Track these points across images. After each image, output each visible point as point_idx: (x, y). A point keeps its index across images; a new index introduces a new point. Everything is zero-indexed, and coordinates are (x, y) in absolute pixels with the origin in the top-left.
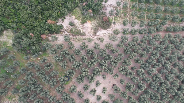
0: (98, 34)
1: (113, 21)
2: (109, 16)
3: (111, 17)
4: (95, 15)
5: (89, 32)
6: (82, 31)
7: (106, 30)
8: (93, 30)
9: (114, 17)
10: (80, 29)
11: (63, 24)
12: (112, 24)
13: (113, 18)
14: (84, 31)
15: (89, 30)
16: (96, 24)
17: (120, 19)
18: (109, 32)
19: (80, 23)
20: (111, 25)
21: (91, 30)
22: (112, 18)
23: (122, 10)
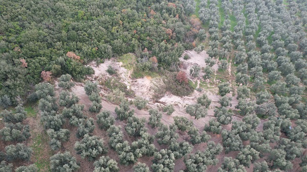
0: (162, 100)
1: (198, 87)
2: (191, 79)
3: (195, 80)
4: (162, 68)
5: (143, 93)
6: (128, 87)
7: (182, 97)
8: (152, 92)
9: (201, 82)
10: (126, 83)
11: (96, 69)
12: (195, 91)
13: (199, 82)
14: (133, 88)
15: (145, 90)
16: (162, 84)
17: (213, 86)
18: (187, 102)
19: (129, 75)
20: (193, 91)
21: (150, 90)
22: (196, 82)
23: (216, 74)
